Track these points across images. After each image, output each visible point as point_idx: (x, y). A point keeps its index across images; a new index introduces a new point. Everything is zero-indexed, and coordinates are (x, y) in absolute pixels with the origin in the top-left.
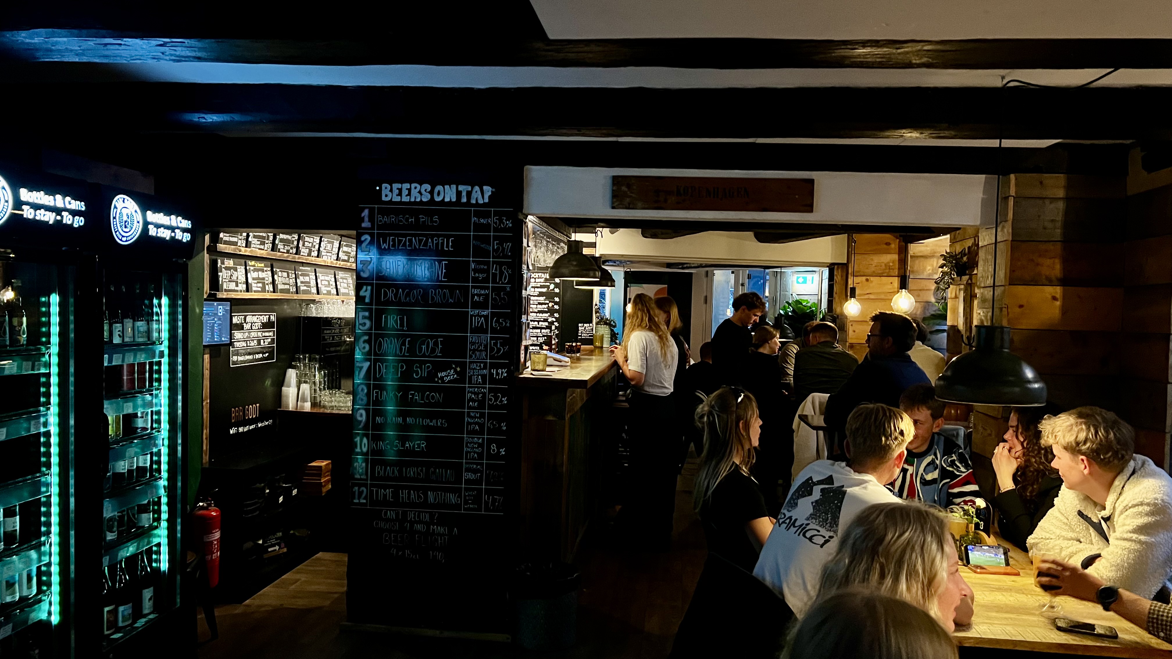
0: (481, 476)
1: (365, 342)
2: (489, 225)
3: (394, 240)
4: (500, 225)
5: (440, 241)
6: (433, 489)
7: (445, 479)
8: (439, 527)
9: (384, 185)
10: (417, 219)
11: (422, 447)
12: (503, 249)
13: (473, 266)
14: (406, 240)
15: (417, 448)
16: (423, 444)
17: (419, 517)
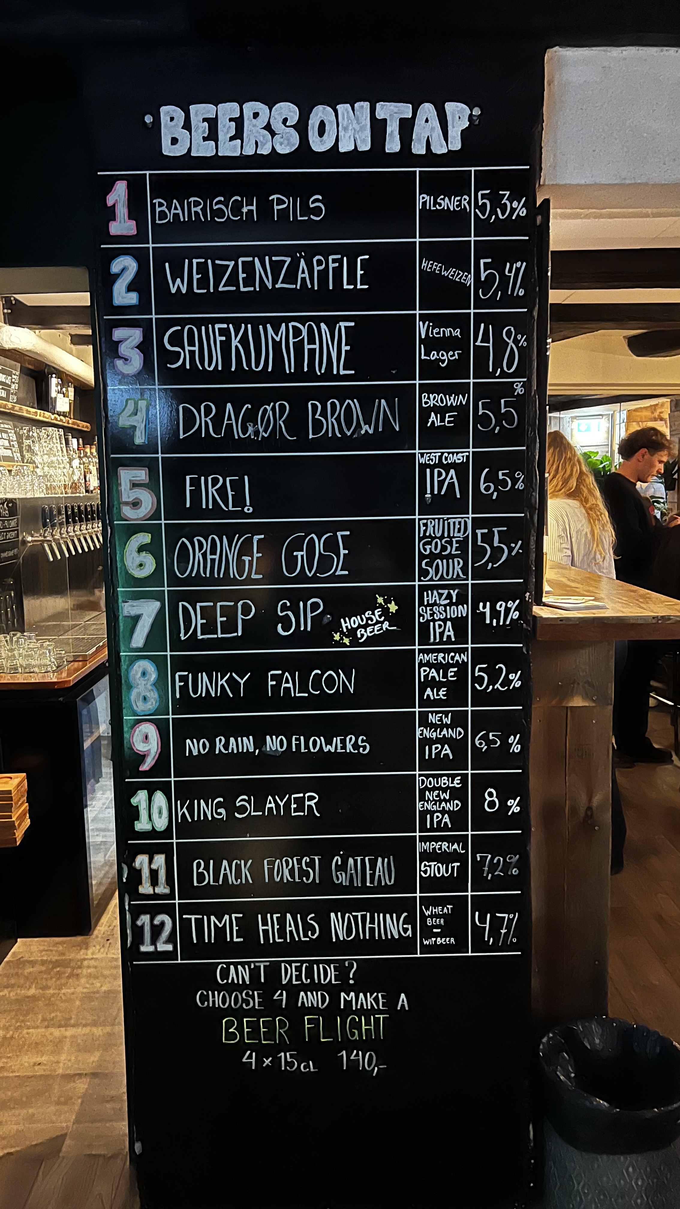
0: (463, 869)
1: (141, 549)
2: (462, 215)
3: (203, 269)
4: (493, 212)
5: (331, 265)
6: (344, 907)
7: (372, 882)
8: (361, 995)
9: (166, 111)
10: (265, 208)
11: (310, 807)
12: (504, 280)
13: (422, 329)
14: (236, 265)
15: (296, 810)
16: (311, 798)
17: (310, 973)
